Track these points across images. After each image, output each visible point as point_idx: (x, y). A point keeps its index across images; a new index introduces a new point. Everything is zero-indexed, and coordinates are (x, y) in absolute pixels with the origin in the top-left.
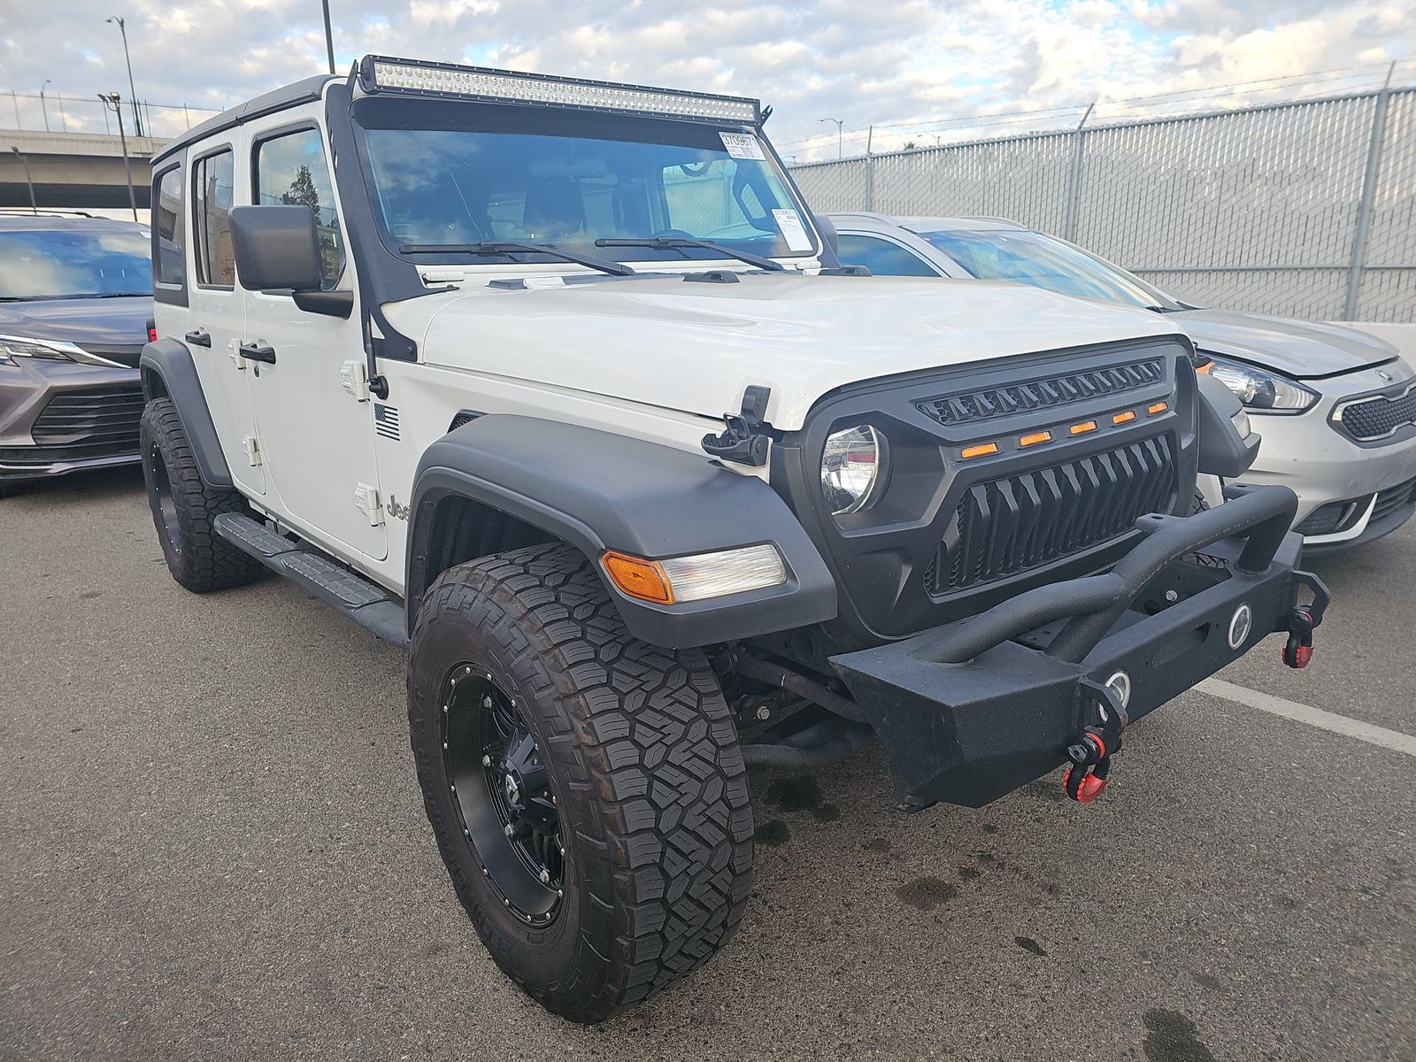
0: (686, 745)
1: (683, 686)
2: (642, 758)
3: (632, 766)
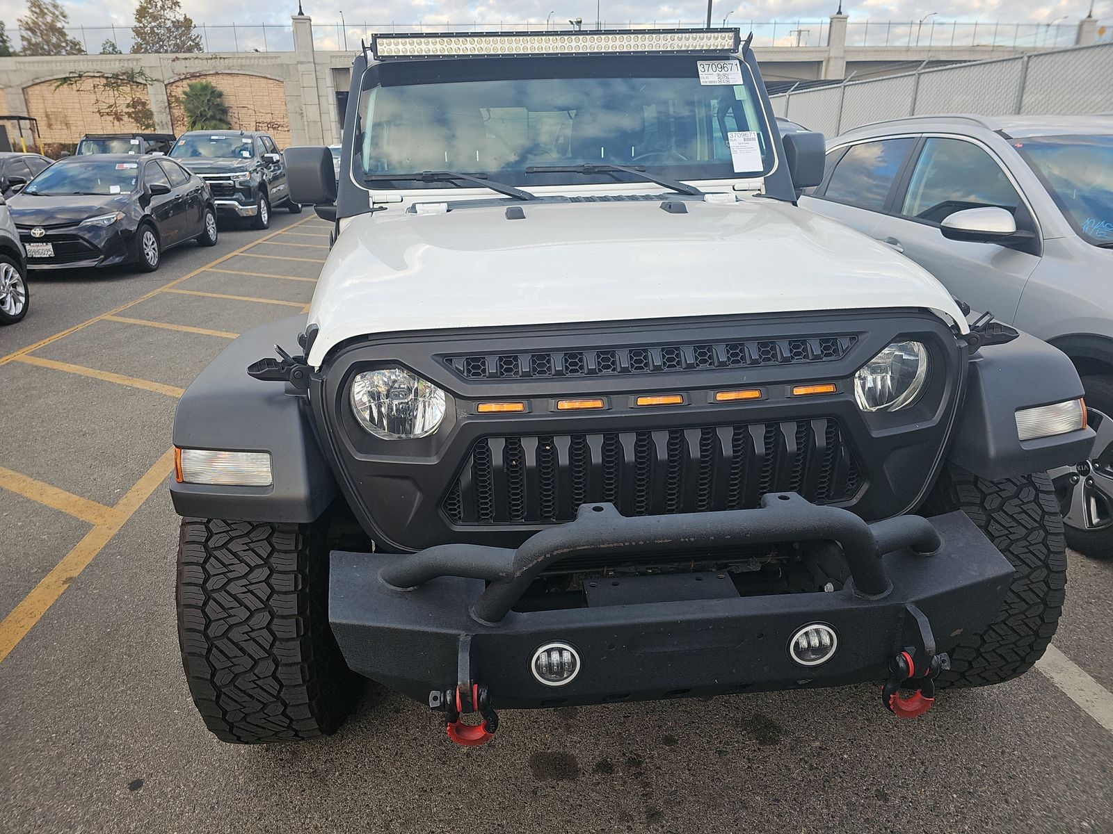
0: (244, 582)
1: (264, 540)
2: (205, 581)
3: (196, 585)
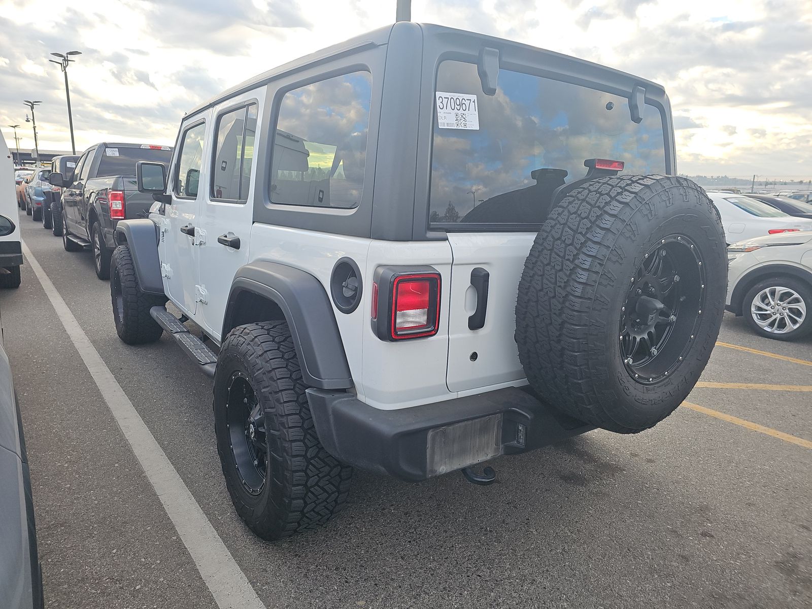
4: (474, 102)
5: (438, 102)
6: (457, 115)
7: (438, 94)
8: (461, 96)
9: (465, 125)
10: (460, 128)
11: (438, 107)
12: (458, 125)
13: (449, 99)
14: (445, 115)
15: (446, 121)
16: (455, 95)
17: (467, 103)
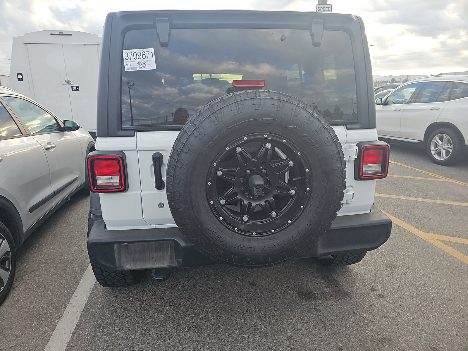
4: (152, 52)
5: (125, 56)
6: (138, 62)
7: (124, 51)
8: (141, 50)
9: (145, 68)
10: (141, 70)
11: (124, 59)
12: (139, 68)
13: (133, 53)
14: (129, 63)
15: (130, 67)
16: (137, 50)
17: (146, 54)
